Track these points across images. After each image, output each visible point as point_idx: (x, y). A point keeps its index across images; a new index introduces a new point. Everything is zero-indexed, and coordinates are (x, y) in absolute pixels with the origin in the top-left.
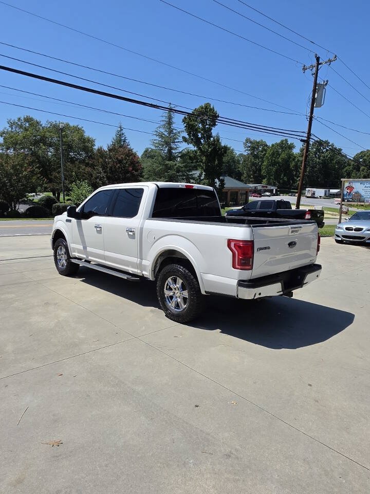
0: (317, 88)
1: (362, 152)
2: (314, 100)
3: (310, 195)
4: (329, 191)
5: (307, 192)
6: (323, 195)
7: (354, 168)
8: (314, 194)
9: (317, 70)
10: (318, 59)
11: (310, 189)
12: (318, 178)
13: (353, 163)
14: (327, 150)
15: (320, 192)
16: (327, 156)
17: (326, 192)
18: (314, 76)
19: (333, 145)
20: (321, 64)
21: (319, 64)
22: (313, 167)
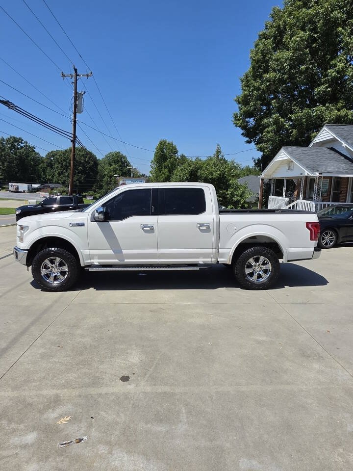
0: (77, 96)
1: (52, 151)
2: (76, 106)
3: (14, 190)
4: (31, 185)
5: (10, 186)
6: (26, 189)
7: (48, 166)
8: (18, 188)
9: (76, 80)
10: (76, 70)
11: (14, 184)
12: (16, 173)
13: (46, 161)
14: (22, 147)
15: (23, 187)
16: (23, 153)
17: (29, 186)
18: (73, 84)
19: (26, 143)
20: (79, 75)
21: (77, 75)
22: (10, 163)
